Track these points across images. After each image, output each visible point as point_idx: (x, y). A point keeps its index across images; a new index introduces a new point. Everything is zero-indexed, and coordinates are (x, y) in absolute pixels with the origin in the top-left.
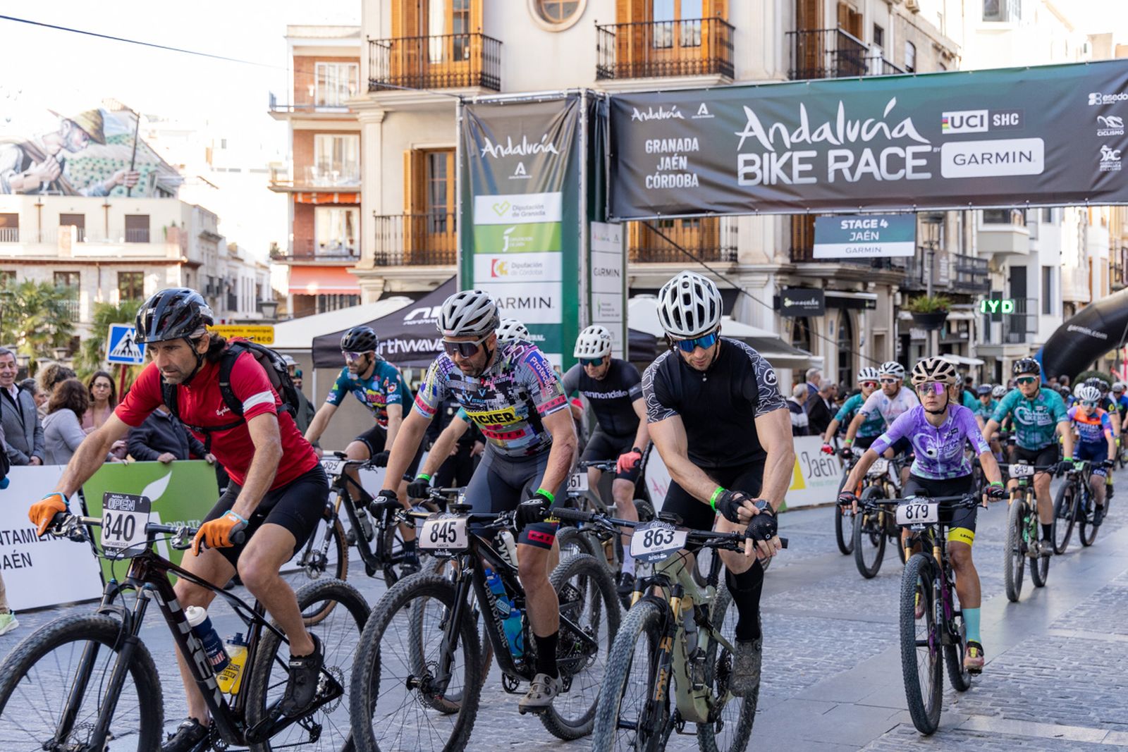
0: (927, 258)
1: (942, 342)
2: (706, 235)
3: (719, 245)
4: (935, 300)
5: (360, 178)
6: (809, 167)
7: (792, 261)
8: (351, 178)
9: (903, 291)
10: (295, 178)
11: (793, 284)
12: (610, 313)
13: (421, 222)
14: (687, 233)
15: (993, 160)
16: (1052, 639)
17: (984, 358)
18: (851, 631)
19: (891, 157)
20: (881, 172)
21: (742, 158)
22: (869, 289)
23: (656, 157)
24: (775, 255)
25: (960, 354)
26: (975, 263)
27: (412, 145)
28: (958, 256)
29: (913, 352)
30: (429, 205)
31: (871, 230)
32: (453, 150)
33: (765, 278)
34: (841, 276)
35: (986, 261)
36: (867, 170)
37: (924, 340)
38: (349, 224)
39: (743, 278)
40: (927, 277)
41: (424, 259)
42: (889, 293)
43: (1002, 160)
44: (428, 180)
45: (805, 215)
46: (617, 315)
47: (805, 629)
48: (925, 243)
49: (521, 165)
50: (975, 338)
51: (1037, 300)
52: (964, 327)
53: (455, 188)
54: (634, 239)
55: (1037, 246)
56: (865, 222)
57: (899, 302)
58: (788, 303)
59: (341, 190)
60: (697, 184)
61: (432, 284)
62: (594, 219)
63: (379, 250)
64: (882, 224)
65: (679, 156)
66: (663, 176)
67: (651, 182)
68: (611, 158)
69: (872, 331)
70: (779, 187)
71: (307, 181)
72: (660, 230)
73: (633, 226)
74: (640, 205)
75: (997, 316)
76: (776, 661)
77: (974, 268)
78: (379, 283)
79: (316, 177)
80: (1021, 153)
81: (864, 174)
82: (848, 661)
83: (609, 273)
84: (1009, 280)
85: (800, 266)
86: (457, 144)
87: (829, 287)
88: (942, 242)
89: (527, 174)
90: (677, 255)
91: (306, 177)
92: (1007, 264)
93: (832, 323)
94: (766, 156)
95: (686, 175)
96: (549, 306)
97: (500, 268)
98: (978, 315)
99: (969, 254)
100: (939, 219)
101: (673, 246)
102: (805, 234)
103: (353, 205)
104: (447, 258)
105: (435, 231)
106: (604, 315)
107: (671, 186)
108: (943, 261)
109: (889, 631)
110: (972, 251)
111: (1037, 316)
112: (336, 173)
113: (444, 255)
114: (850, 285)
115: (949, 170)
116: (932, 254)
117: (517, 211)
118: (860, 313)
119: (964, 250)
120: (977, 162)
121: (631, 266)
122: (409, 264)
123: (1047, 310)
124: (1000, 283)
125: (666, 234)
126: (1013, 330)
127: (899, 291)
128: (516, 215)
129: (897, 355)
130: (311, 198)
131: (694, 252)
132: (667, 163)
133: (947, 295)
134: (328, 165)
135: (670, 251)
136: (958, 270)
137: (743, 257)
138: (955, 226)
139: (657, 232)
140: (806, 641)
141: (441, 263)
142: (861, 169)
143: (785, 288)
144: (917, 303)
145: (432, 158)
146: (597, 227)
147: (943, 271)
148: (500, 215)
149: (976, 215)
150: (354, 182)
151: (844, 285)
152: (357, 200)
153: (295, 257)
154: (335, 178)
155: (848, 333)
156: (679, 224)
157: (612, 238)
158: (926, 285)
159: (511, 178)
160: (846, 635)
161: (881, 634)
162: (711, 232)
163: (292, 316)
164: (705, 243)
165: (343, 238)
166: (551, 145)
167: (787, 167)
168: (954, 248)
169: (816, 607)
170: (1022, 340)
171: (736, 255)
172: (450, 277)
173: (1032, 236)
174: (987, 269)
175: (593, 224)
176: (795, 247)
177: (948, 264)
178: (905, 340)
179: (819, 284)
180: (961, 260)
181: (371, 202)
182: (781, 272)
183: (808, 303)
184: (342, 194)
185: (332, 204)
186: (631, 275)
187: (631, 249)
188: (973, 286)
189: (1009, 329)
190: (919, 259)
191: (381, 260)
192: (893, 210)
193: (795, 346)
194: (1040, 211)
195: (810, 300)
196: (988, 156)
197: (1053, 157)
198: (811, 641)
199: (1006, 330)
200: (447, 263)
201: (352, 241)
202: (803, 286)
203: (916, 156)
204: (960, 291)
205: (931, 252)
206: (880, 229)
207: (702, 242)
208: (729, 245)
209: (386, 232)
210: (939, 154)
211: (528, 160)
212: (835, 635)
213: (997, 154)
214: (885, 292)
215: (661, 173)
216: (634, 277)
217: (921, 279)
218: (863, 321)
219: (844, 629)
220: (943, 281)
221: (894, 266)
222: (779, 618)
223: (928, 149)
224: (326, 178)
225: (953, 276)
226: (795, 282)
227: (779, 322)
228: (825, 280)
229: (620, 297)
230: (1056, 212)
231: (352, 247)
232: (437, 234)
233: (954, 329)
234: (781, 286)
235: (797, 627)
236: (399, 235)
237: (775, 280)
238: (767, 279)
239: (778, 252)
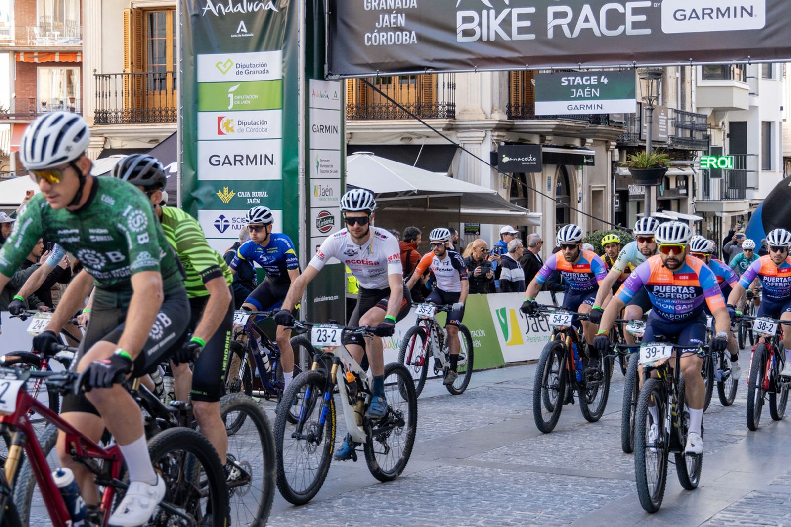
0: (646, 113)
1: (659, 198)
2: (423, 92)
3: (437, 102)
4: (654, 156)
5: (81, 38)
6: (528, 24)
7: (509, 118)
8: (72, 38)
9: (620, 147)
10: (17, 38)
11: (510, 141)
12: (329, 169)
13: (141, 79)
14: (405, 90)
15: (714, 15)
16: (773, 495)
17: (703, 214)
18: (570, 486)
19: (611, 13)
20: (600, 29)
21: (460, 15)
22: (587, 145)
23: (375, 14)
24: (492, 112)
25: (679, 211)
26: (694, 118)
27: (132, 4)
28: (676, 111)
29: (631, 207)
30: (149, 64)
31: (591, 86)
32: (172, 9)
33: (483, 134)
34: (558, 132)
35: (706, 116)
36: (587, 26)
37: (644, 195)
38: (70, 82)
39: (460, 135)
40: (645, 133)
41: (144, 117)
42: (607, 150)
43: (723, 15)
44: (148, 39)
45: (523, 72)
46: (336, 172)
47: (524, 484)
48: (644, 98)
49: (242, 23)
50: (694, 195)
51: (758, 155)
52: (683, 183)
53: (175, 46)
54: (352, 97)
55: (756, 101)
56: (585, 78)
57: (617, 158)
58: (506, 159)
59: (61, 49)
60: (415, 40)
61: (151, 141)
62: (313, 78)
63: (100, 108)
64: (602, 81)
65: (397, 13)
66: (381, 34)
67: (370, 39)
68: (329, 16)
69: (590, 186)
70: (498, 43)
71: (29, 41)
72: (377, 87)
73: (351, 83)
74: (359, 62)
75: (716, 173)
76: (495, 515)
77: (693, 123)
78: (101, 140)
79: (37, 36)
80: (742, 8)
81: (582, 30)
82: (567, 516)
83: (326, 129)
84: (728, 136)
85: (518, 123)
86: (177, 3)
87: (546, 143)
88: (660, 97)
89: (249, 32)
90: (394, 112)
91: (28, 37)
92: (727, 119)
93: (549, 179)
94: (484, 12)
95: (404, 33)
96: (272, 163)
97: (227, 125)
98: (697, 171)
99: (688, 109)
100: (658, 75)
101: (390, 103)
102: (523, 90)
103: (74, 64)
104: (167, 116)
105: (155, 89)
106: (322, 172)
107: (389, 43)
108: (662, 117)
109: (608, 486)
110: (691, 107)
111: (758, 172)
112: (57, 33)
113: (163, 113)
114: (568, 141)
115: (669, 26)
116: (652, 109)
117: (241, 69)
118: (577, 169)
119: (683, 106)
120: (697, 17)
121: (349, 123)
122: (129, 122)
123: (767, 166)
124: (719, 139)
125: (384, 91)
126: (732, 186)
127: (616, 147)
128: (239, 73)
129: (615, 211)
130: (33, 58)
131: (412, 108)
132: (386, 20)
133: (666, 150)
134: (49, 24)
135: (388, 108)
136: (677, 126)
137: (460, 113)
138: (675, 80)
139: (375, 89)
140: (525, 496)
141: (160, 122)
142: (581, 25)
143: (503, 144)
144: (635, 159)
145: (152, 16)
146: (315, 84)
147: (662, 127)
148: (224, 73)
149: (695, 71)
150: (74, 41)
151: (561, 141)
152: (78, 60)
153: (17, 115)
154: (56, 37)
155: (565, 188)
156: (396, 80)
157: (331, 96)
158: (645, 140)
159: (232, 36)
160: (565, 490)
161: (600, 489)
162: (429, 88)
163: (14, 174)
164: (423, 100)
165: (64, 96)
166: (271, 3)
167: (506, 24)
168: (672, 103)
169: (535, 462)
170: (742, 196)
171: (454, 111)
172: (171, 134)
173: (752, 92)
174: (706, 124)
175: (311, 80)
176: (513, 104)
177: (667, 120)
178: (624, 196)
179: (536, 140)
180: (679, 115)
181: (91, 61)
182: (498, 128)
183: (526, 159)
184: (63, 53)
185: (53, 64)
186: (349, 132)
187: (349, 106)
188: (691, 141)
189: (728, 185)
190: (638, 115)
191: (102, 118)
192: (611, 66)
193: (511, 201)
194: (760, 65)
195: (528, 156)
196: (709, 11)
197: (774, 12)
198: (530, 496)
199: (726, 187)
200: (167, 121)
201: (72, 100)
202: (521, 142)
203: (635, 12)
204: (679, 147)
205: (649, 107)
206: (600, 85)
207: (419, 99)
208: (446, 101)
209: (105, 91)
210: (659, 9)
211: (249, 18)
212: (554, 490)
213: (718, 10)
214: (603, 148)
215: (380, 30)
216: (351, 133)
217: (640, 134)
218: (581, 177)
219: (564, 484)
220: (662, 137)
221: (613, 122)
222: (498, 473)
223: (648, 4)
224: (47, 38)
225: (671, 131)
226: (512, 138)
227: (496, 178)
228: (542, 136)
229: (339, 152)
230: (777, 67)
231: (73, 105)
232: (157, 92)
233: (673, 185)
234: (498, 142)
235: (516, 482)
236: (119, 94)
237: (493, 136)
238: (484, 135)
239: (495, 108)
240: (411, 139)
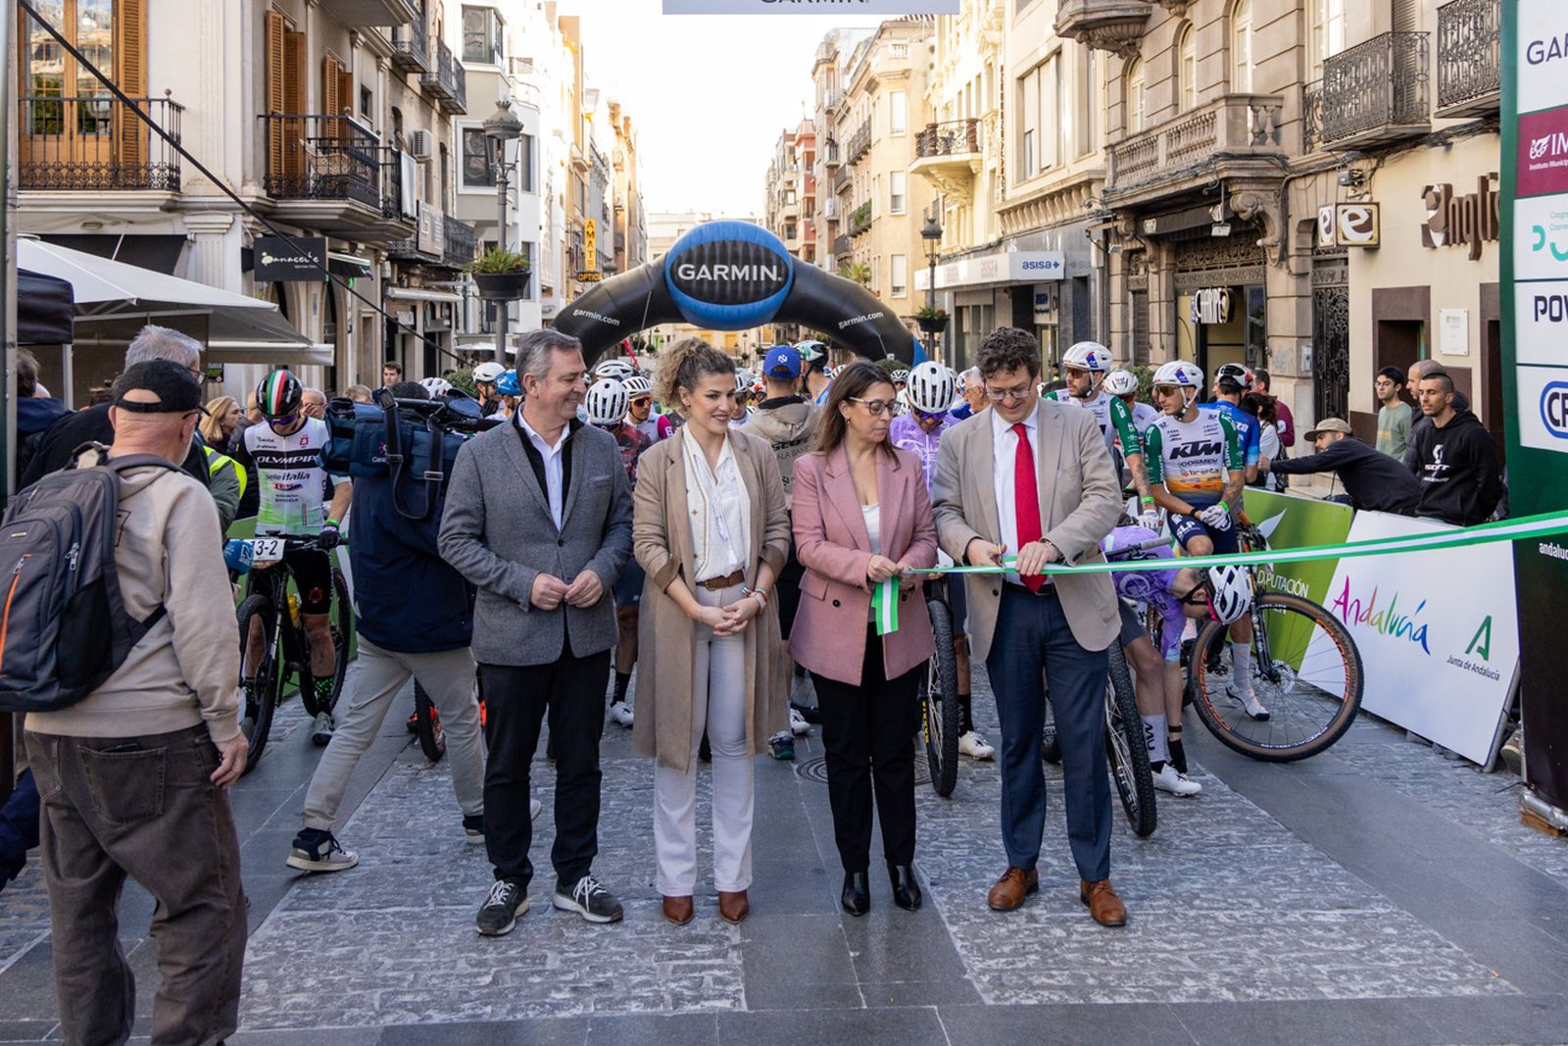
2: (122, 147)
3: (148, 162)
7: (269, 194)
11: (270, 232)
24: (244, 184)
33: (229, 219)
39: (188, 219)
58: (267, 260)
85: (282, 204)
102: (288, 154)
131: (104, 172)
135: (59, 170)
137: (188, 183)
143: (260, 236)
156: (73, 127)
164: (123, 159)
171: (178, 181)
182: (253, 210)
195: (306, 254)
207: (114, 158)
226: (272, 228)
234: (253, 232)
237: (245, 222)
238: (231, 220)
239: (248, 178)
240: (101, 225)
